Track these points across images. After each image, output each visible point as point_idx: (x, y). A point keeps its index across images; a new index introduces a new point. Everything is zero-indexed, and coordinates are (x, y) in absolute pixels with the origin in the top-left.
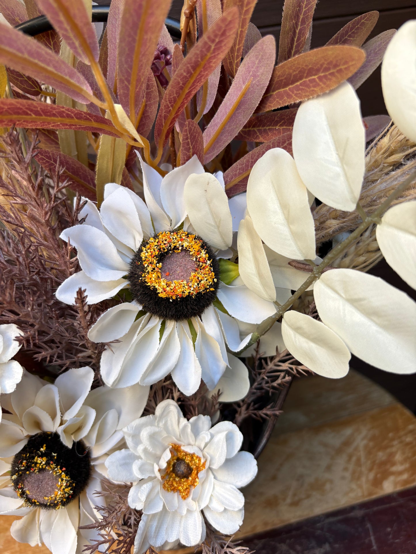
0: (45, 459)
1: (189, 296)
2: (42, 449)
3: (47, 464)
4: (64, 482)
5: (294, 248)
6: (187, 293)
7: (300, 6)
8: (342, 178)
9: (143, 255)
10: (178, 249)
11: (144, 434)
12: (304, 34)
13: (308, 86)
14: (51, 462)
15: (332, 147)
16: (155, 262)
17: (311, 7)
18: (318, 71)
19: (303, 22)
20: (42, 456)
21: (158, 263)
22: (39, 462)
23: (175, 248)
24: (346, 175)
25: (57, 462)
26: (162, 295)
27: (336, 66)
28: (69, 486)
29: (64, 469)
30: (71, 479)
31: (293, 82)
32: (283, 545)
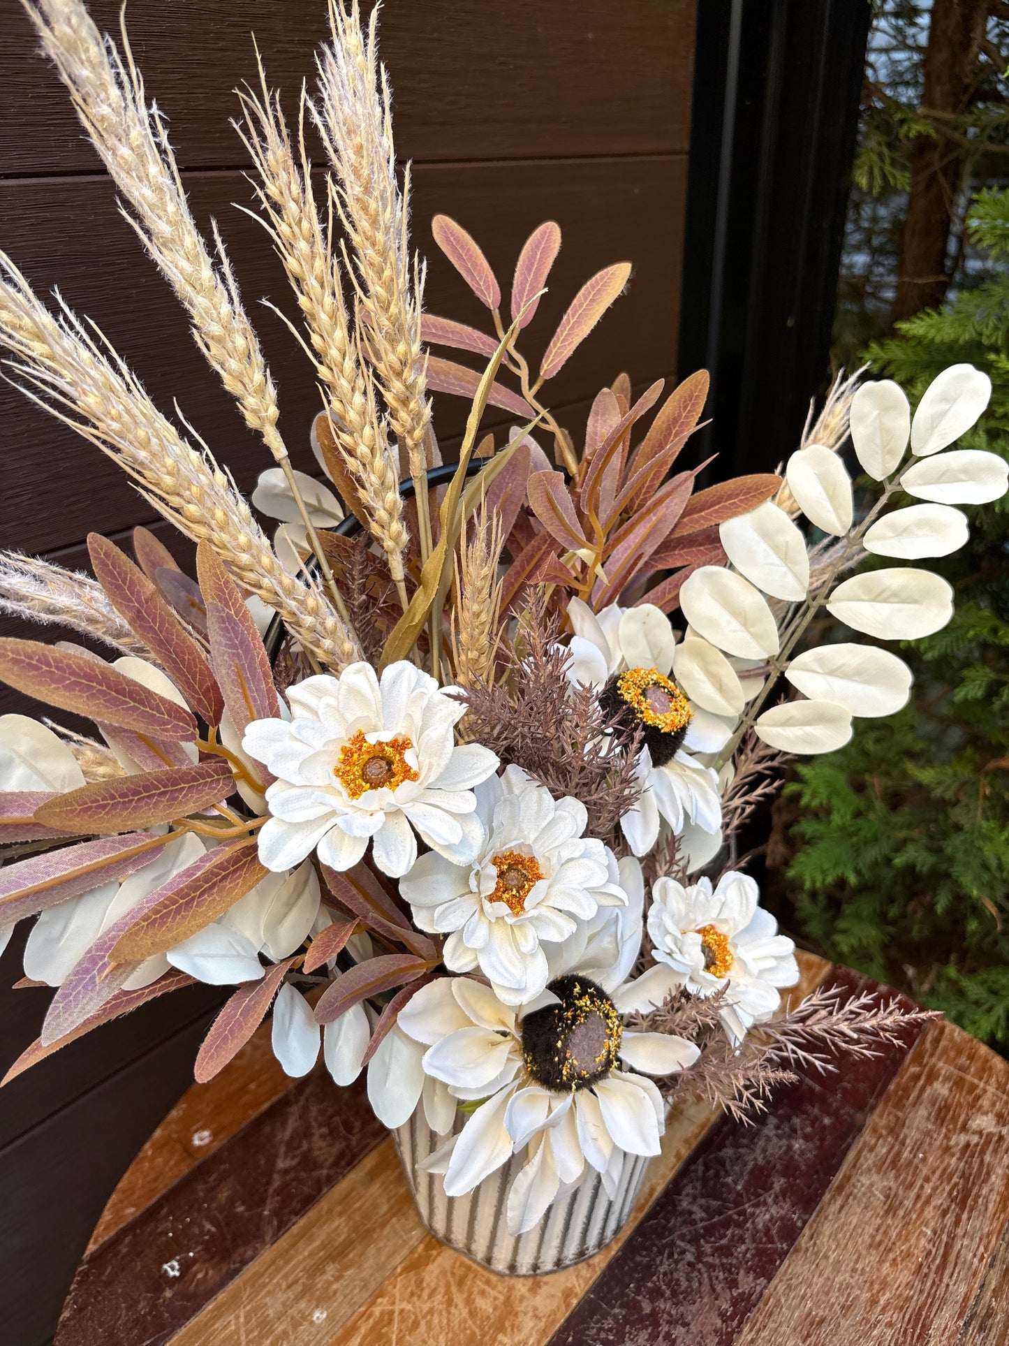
0: (586, 998)
2: (576, 990)
5: (758, 648)
8: (790, 576)
9: (627, 697)
13: (729, 508)
14: (594, 1000)
15: (771, 553)
16: (643, 699)
18: (738, 495)
20: (580, 997)
22: (583, 1004)
24: (792, 571)
26: (666, 730)
27: (756, 490)
31: (709, 508)
32: (725, 1150)
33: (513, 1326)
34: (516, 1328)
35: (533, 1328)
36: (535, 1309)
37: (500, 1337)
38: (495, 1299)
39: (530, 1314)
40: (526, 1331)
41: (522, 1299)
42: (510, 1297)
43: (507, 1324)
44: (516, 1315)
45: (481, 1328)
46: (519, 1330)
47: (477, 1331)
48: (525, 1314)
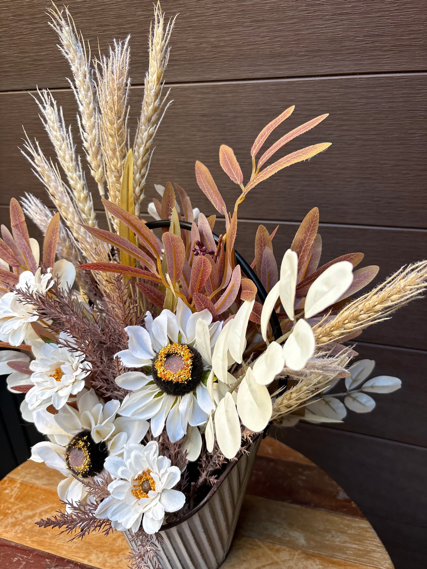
0: (83, 443)
1: (171, 381)
2: (85, 438)
3: (83, 447)
4: (87, 461)
6: (170, 379)
7: (303, 242)
10: (178, 354)
11: (133, 454)
12: (304, 258)
14: (85, 447)
17: (309, 245)
19: (304, 251)
20: (83, 441)
21: (165, 358)
22: (80, 443)
23: (177, 353)
25: (88, 448)
28: (88, 465)
29: (90, 454)
30: (91, 461)
33: (113, 555)
34: (111, 557)
35: (113, 563)
36: (121, 561)
37: (107, 553)
38: (122, 545)
39: (118, 560)
40: (111, 561)
41: (124, 554)
42: (124, 549)
43: (113, 553)
44: (117, 555)
45: (110, 544)
46: (111, 559)
47: (107, 544)
48: (118, 558)
